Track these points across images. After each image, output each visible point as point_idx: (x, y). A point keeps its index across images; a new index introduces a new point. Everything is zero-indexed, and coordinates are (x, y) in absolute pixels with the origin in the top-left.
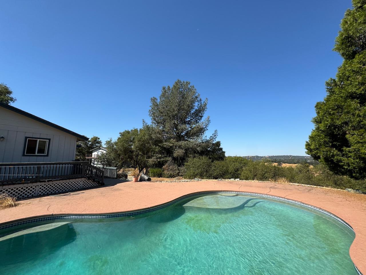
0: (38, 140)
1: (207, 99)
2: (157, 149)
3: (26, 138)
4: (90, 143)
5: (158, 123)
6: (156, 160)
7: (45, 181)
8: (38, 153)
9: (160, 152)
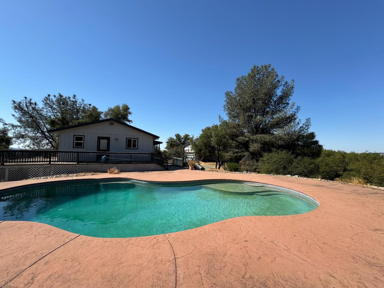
0: (132, 139)
1: (293, 80)
2: (234, 144)
3: (127, 138)
4: (183, 140)
5: (234, 117)
6: (232, 155)
7: (134, 164)
8: (133, 147)
9: (237, 147)
